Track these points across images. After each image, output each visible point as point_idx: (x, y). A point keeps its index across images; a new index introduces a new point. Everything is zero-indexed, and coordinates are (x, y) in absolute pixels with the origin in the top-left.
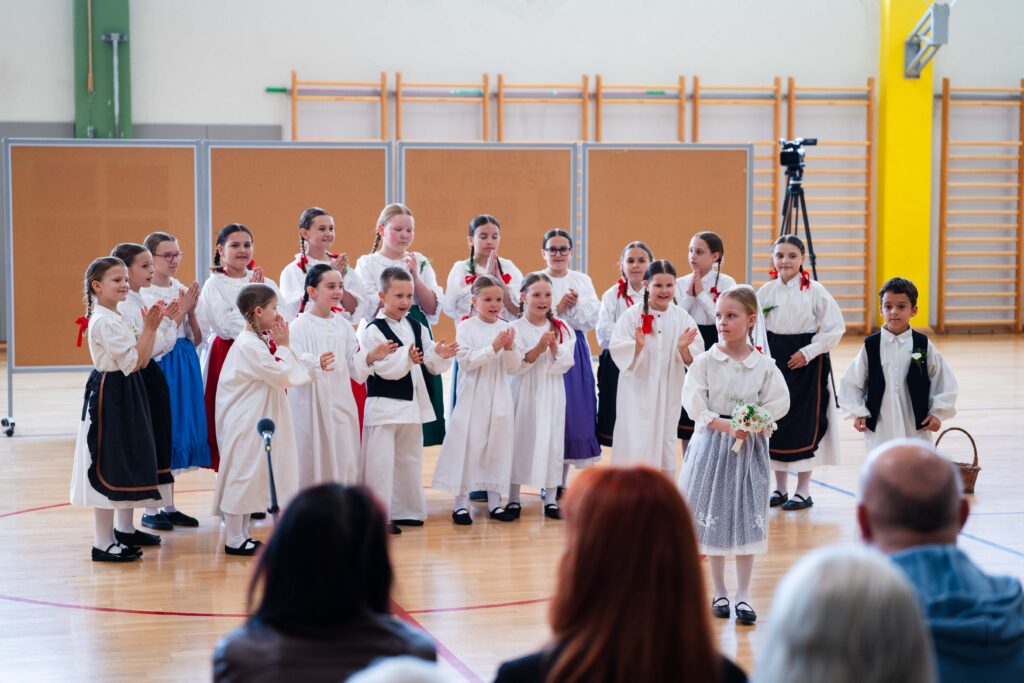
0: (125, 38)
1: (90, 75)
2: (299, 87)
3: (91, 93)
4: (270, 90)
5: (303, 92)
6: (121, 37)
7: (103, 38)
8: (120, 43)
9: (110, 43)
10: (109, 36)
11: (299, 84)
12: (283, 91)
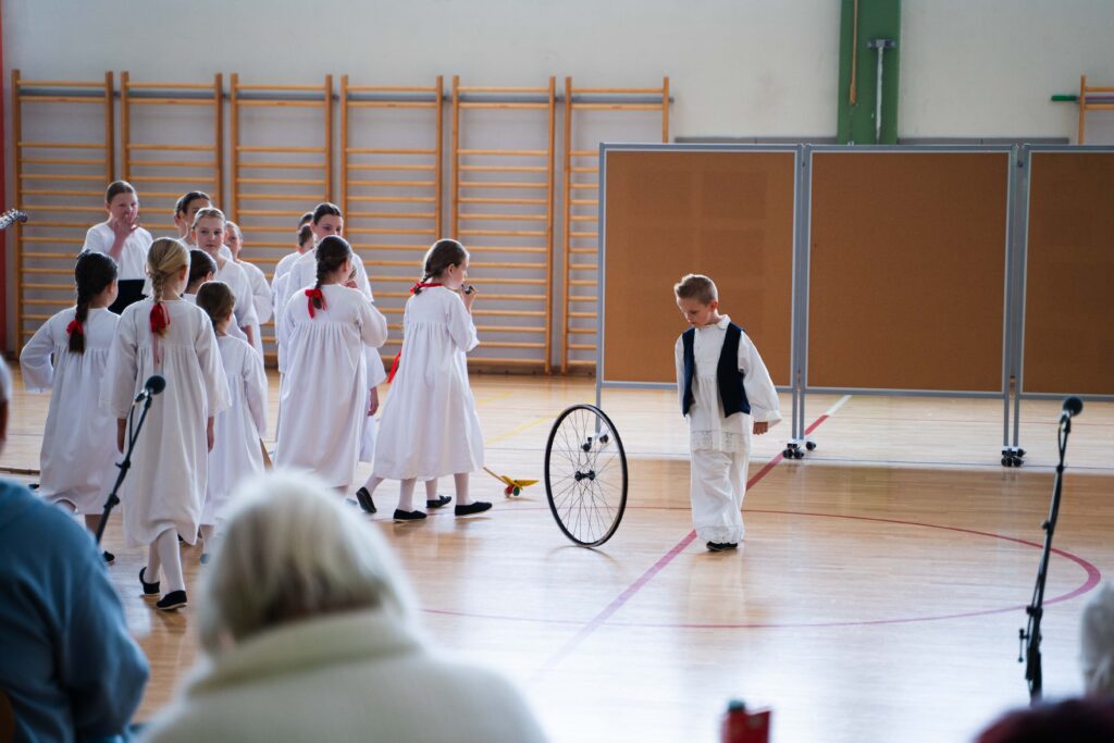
0: (893, 44)
1: (853, 86)
2: (1088, 94)
3: (854, 105)
4: (1056, 99)
5: (1090, 100)
6: (887, 44)
7: (870, 45)
8: (885, 50)
9: (875, 50)
10: (874, 42)
11: (1087, 91)
12: (1072, 99)
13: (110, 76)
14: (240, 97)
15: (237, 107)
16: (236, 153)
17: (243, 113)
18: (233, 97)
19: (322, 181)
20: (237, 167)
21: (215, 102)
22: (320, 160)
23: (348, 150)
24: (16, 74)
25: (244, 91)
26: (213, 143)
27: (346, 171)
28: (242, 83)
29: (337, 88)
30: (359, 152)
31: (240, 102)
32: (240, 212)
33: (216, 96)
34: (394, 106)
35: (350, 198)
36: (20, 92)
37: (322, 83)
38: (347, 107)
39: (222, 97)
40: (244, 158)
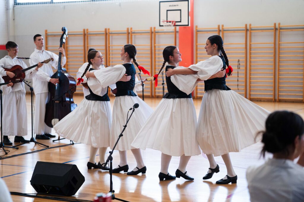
13: (219, 26)
14: (252, 30)
15: (251, 33)
16: (250, 45)
17: (253, 34)
18: (250, 30)
19: (273, 51)
20: (250, 48)
21: (245, 32)
22: (272, 46)
23: (280, 43)
24: (197, 27)
25: (253, 28)
26: (244, 42)
27: (279, 48)
28: (252, 26)
29: (277, 26)
30: (283, 43)
31: (252, 31)
32: (251, 60)
33: (245, 30)
34: (293, 31)
35: (280, 55)
36: (198, 31)
37: (273, 25)
38: (280, 31)
39: (247, 30)
40: (253, 46)
